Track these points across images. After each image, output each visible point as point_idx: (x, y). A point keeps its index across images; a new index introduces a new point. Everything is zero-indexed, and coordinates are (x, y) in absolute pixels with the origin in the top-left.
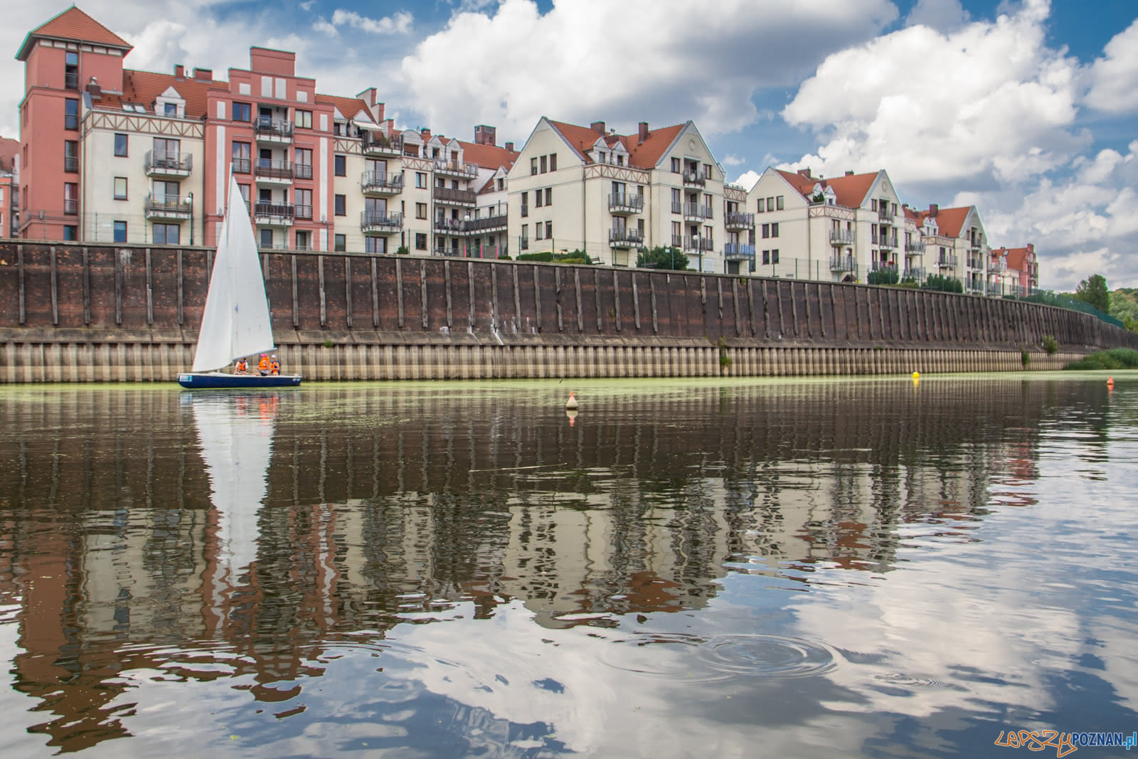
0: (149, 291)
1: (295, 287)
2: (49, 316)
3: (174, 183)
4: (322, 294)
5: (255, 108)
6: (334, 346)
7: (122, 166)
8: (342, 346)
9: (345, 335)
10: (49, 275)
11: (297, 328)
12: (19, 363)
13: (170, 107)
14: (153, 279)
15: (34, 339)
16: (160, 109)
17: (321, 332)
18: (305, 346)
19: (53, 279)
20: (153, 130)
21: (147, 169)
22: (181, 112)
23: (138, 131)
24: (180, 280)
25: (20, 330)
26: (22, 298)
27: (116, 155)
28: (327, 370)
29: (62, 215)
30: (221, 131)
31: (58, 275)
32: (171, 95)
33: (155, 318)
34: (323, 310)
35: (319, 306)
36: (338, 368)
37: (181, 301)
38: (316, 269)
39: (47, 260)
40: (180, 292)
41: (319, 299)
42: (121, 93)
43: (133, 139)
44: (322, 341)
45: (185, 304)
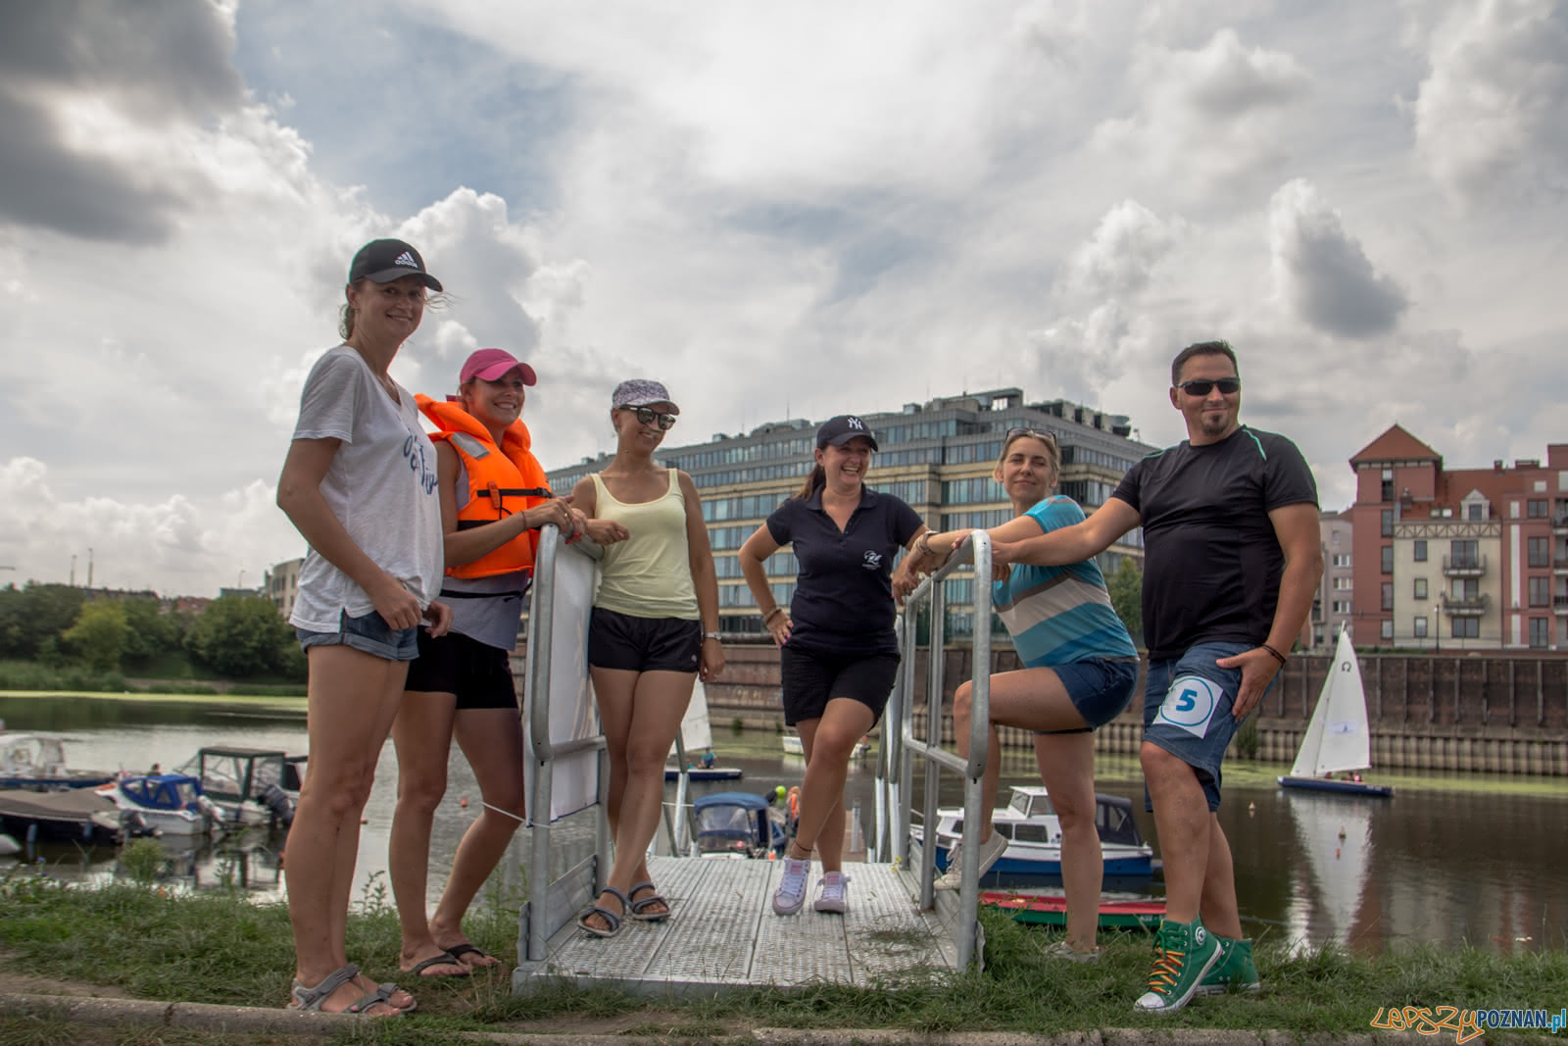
0: (1378, 693)
1: (1512, 690)
2: (1300, 711)
3: (1472, 582)
4: (1540, 696)
5: (1552, 501)
6: (1546, 743)
7: (1421, 570)
8: (1556, 743)
9: (1561, 733)
10: (1301, 680)
11: (1514, 726)
12: (1275, 745)
13: (1475, 510)
14: (1382, 683)
15: (1287, 728)
16: (1465, 513)
17: (1537, 730)
18: (1516, 742)
19: (1304, 682)
20: (1450, 533)
21: (1445, 568)
22: (1485, 513)
23: (1436, 536)
24: (1405, 684)
25: (1280, 721)
26: (1281, 698)
27: (1416, 560)
28: (1538, 765)
29: (1379, 611)
30: (1515, 530)
31: (1308, 680)
32: (1476, 497)
33: (1383, 714)
34: (1540, 710)
35: (1536, 706)
36: (1551, 763)
37: (1405, 702)
38: (1533, 672)
39: (1300, 669)
40: (1405, 692)
41: (1536, 699)
42: (1432, 499)
43: (1431, 545)
44: (1535, 738)
45: (1408, 703)
